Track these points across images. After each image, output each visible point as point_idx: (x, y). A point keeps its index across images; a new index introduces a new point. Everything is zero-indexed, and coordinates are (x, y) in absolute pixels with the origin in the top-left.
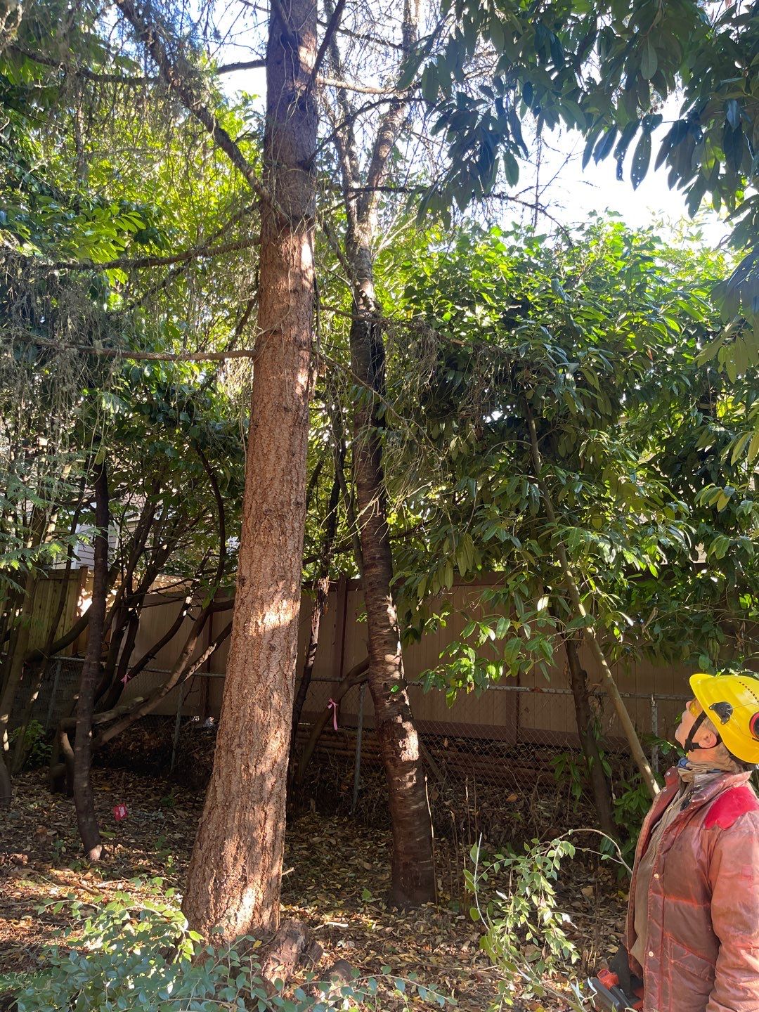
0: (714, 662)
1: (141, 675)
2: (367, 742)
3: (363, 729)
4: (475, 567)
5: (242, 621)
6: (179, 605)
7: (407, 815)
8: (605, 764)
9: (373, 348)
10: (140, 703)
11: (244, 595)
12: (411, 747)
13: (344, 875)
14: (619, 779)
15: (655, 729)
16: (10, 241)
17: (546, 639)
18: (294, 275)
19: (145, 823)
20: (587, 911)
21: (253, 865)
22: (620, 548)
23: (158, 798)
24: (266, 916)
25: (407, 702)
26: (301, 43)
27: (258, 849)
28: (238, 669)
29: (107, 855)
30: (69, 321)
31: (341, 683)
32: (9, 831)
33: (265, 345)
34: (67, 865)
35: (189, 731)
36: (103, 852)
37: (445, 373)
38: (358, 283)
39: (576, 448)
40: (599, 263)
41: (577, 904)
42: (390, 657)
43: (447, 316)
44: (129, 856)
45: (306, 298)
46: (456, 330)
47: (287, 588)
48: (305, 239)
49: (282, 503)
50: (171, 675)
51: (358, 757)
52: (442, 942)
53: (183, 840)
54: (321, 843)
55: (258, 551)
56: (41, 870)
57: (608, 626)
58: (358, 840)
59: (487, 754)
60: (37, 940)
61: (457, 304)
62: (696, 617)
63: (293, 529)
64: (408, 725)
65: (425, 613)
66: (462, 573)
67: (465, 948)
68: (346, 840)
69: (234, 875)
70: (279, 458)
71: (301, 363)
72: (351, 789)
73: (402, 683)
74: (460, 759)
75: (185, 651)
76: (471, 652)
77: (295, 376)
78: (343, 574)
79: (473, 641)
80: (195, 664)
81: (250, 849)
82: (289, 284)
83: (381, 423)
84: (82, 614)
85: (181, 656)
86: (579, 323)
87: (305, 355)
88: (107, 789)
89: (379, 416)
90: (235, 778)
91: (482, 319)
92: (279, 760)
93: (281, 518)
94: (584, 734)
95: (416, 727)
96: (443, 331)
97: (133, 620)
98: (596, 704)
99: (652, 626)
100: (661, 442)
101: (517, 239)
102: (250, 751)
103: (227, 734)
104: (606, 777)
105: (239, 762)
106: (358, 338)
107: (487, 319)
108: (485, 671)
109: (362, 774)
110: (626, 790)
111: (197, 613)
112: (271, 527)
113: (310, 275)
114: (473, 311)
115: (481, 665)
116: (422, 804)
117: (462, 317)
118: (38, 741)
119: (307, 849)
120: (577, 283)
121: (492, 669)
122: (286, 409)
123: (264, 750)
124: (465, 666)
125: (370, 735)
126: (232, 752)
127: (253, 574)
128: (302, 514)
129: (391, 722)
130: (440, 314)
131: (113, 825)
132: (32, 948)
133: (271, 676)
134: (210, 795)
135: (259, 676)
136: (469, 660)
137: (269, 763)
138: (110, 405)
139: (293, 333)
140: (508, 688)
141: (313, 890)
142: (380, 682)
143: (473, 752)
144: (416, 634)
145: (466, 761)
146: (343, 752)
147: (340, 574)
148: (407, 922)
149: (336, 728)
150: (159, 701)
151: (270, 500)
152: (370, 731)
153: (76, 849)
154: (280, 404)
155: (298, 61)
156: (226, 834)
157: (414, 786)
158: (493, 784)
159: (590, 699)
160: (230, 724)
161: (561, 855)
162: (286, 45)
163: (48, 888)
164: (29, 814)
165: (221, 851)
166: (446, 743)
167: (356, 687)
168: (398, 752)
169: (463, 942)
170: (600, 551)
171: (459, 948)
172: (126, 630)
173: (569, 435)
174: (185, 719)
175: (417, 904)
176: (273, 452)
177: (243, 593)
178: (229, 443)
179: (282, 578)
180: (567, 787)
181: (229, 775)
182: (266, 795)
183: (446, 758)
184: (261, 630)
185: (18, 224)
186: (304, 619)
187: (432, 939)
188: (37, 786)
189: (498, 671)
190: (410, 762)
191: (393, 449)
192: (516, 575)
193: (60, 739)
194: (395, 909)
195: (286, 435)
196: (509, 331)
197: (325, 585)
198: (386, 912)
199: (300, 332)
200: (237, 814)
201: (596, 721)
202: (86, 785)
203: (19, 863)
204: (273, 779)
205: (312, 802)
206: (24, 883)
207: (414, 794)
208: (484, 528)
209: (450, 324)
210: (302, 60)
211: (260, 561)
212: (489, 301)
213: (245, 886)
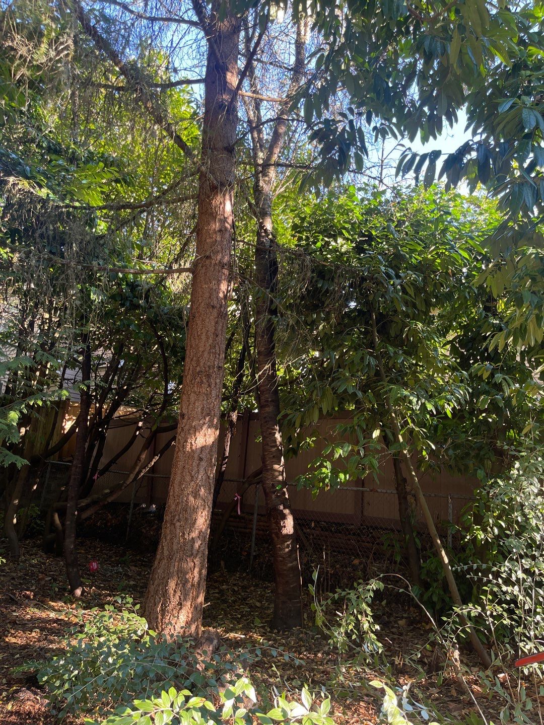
0: (487, 474)
1: (107, 474)
2: (261, 523)
3: (258, 515)
4: (333, 409)
5: (182, 441)
6: (134, 427)
7: (285, 570)
8: (417, 540)
9: (271, 262)
10: (107, 494)
11: (184, 425)
12: (289, 526)
13: (243, 610)
14: (426, 550)
15: (450, 518)
16: (33, 188)
17: (374, 457)
18: (220, 220)
19: (110, 574)
20: (401, 634)
21: (185, 595)
22: (423, 401)
23: (117, 558)
24: (193, 627)
25: (287, 496)
26: (227, 70)
27: (189, 585)
28: (179, 472)
29: (86, 594)
30: (74, 245)
31: (244, 483)
32: (20, 577)
33: (201, 265)
34: (60, 599)
35: (139, 514)
36: (83, 592)
37: (316, 281)
38: (261, 221)
39: (402, 331)
40: (419, 211)
41: (394, 630)
42: (276, 467)
43: (319, 244)
44: (100, 595)
45: (227, 235)
46: (324, 253)
47: (211, 421)
48: (227, 197)
49: (209, 367)
50: (129, 475)
51: (254, 533)
52: (305, 651)
53: (135, 586)
54: (228, 589)
55: (193, 397)
56: (43, 602)
57: (419, 449)
58: (252, 588)
59: (340, 532)
60: (44, 644)
61: (325, 236)
62: (477, 444)
63: (216, 384)
64: (287, 511)
65: (301, 437)
66: (325, 412)
67: (320, 655)
68: (244, 588)
69: (174, 601)
70: (208, 338)
71: (223, 277)
72: (249, 554)
73: (284, 483)
74: (322, 536)
75: (139, 459)
76: (328, 464)
77: (219, 285)
78: (246, 409)
79: (330, 457)
80: (145, 468)
81: (184, 585)
82: (217, 226)
83: (274, 312)
84: (66, 432)
85: (136, 462)
86: (404, 251)
87: (226, 272)
88: (83, 551)
89: (273, 307)
90: (175, 541)
91: (341, 246)
92: (203, 530)
93: (209, 376)
94: (404, 520)
95: (292, 513)
96: (316, 254)
97: (102, 437)
98: (413, 500)
99: (447, 449)
100: (461, 327)
101: (366, 193)
102: (186, 524)
103: (171, 513)
104: (417, 549)
105: (178, 531)
106: (260, 255)
107: (345, 246)
108: (337, 477)
109: (256, 544)
110: (430, 557)
111: (147, 434)
112: (202, 382)
113: (230, 220)
114: (336, 242)
115: (335, 473)
116: (295, 563)
117: (329, 246)
118: (35, 518)
119: (218, 593)
120: (404, 224)
121: (342, 476)
122: (213, 307)
123: (194, 523)
124: (324, 473)
125: (262, 518)
126: (174, 524)
127: (190, 412)
128: (221, 374)
129: (276, 509)
130: (315, 243)
131: (88, 575)
132: (42, 649)
133: (200, 477)
134: (159, 551)
135: (192, 477)
136: (326, 471)
137: (197, 532)
138: (95, 296)
139: (219, 257)
140: (355, 489)
141: (222, 619)
142: (269, 483)
143: (331, 531)
144: (294, 451)
145: (326, 537)
146: (243, 530)
147: (245, 409)
148: (283, 638)
149: (239, 513)
150: (120, 493)
151: (202, 364)
152: (262, 515)
153: (65, 590)
154: (209, 303)
155: (226, 82)
156: (169, 576)
157: (290, 551)
158: (344, 553)
159: (408, 497)
160: (173, 507)
161: (375, 589)
162: (219, 72)
163: (49, 613)
164: (32, 566)
165: (166, 586)
166: (313, 525)
167: (254, 486)
168: (280, 528)
169: (318, 651)
170: (410, 402)
171: (316, 655)
172: (97, 443)
173: (397, 323)
174: (136, 505)
175: (289, 628)
176: (204, 334)
177: (183, 423)
178: (173, 321)
179: (208, 415)
180: (392, 555)
181: (171, 539)
182: (195, 553)
183: (313, 535)
184: (194, 448)
185: (38, 176)
186: (221, 440)
187: (299, 649)
188: (35, 549)
189: (345, 477)
190: (287, 535)
191: (281, 334)
192: (359, 414)
193: (53, 517)
194: (276, 631)
195: (213, 323)
196: (359, 255)
197: (234, 416)
198: (270, 632)
199: (223, 257)
200: (177, 564)
201: (412, 512)
202: (72, 547)
203: (28, 597)
204: (200, 542)
205: (222, 563)
206: (32, 609)
207: (290, 556)
208: (339, 384)
209: (321, 250)
210: (228, 81)
211: (194, 403)
212: (346, 235)
213: (181, 609)
